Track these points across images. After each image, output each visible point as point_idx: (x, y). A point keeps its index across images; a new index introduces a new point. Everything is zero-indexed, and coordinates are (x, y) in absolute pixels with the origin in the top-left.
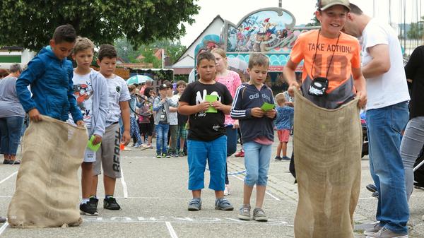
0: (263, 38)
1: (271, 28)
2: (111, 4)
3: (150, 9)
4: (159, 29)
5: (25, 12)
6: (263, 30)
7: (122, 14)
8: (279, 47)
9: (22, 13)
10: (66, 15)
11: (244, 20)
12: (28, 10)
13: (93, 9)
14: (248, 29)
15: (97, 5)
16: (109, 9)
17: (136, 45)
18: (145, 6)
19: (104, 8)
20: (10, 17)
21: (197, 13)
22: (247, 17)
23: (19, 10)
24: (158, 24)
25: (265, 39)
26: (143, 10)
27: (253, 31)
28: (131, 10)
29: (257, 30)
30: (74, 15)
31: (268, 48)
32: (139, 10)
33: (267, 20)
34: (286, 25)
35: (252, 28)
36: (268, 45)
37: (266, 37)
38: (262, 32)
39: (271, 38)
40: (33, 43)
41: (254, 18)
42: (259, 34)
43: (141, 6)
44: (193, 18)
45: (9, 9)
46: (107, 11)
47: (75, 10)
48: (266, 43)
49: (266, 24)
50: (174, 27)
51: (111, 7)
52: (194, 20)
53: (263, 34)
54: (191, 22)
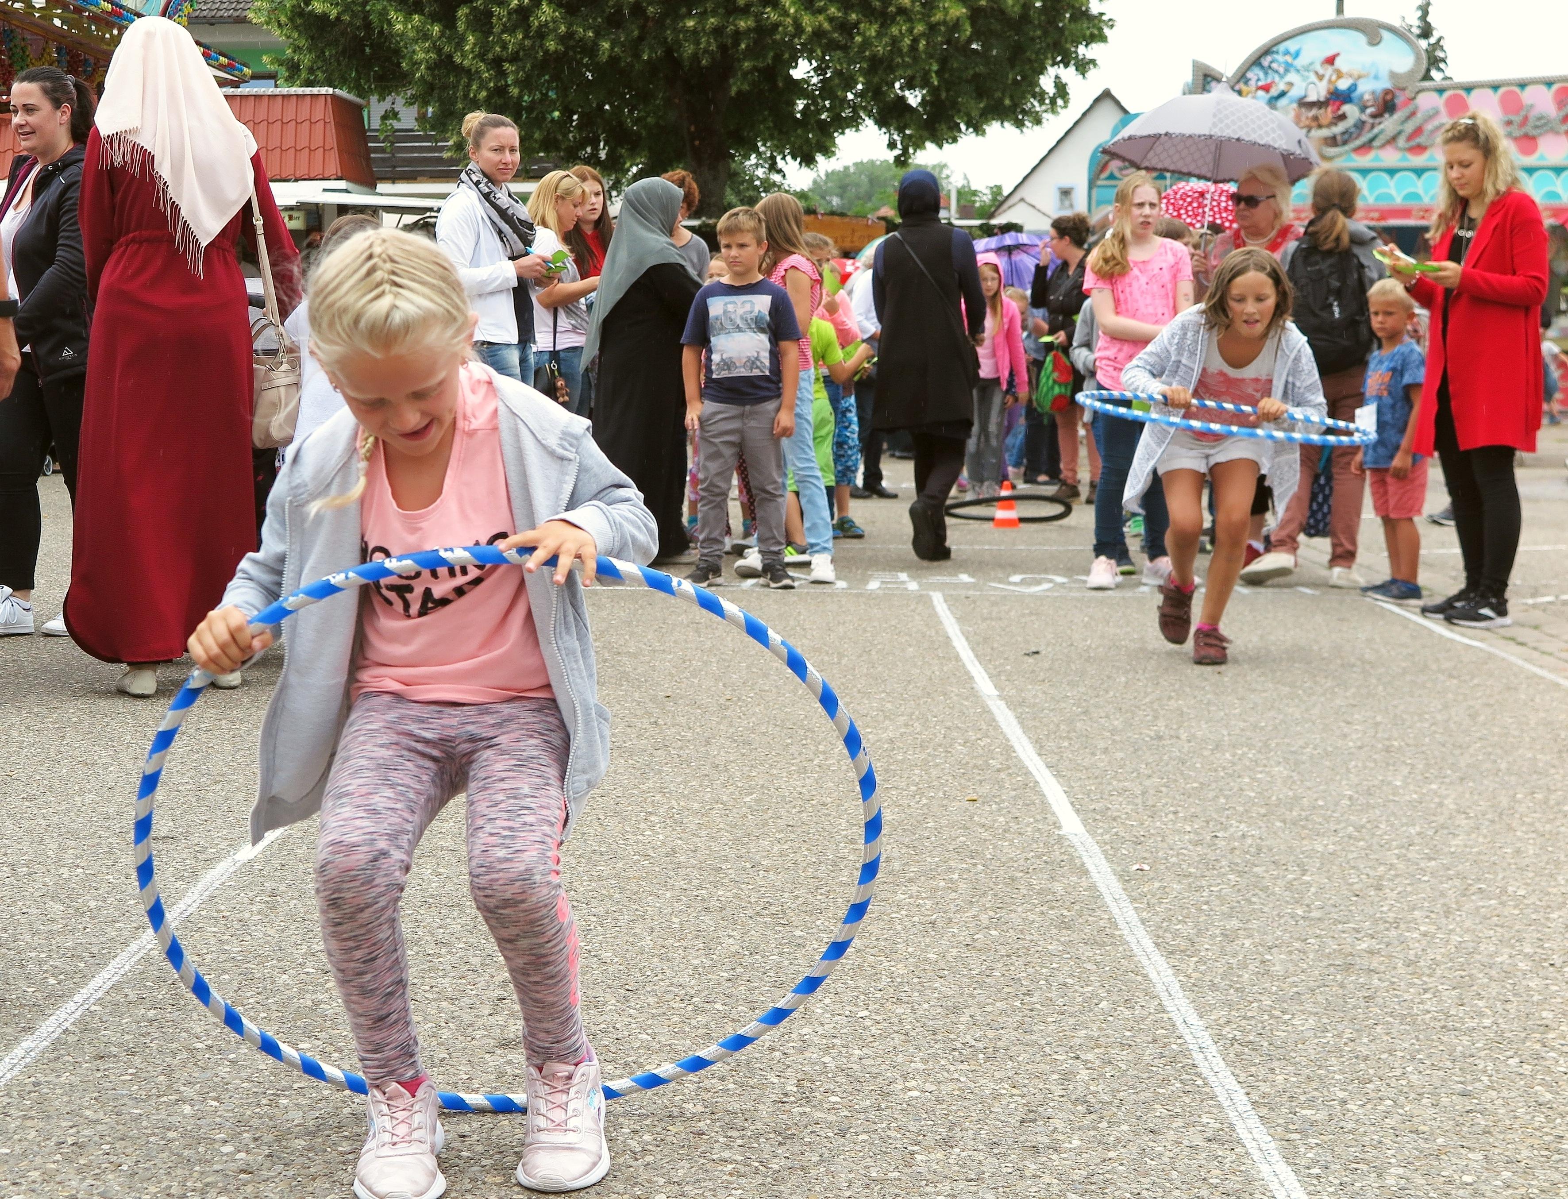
0: (1316, 118)
1: (1343, 85)
2: (833, 10)
3: (956, 25)
4: (980, 94)
5: (563, 39)
6: (1318, 92)
7: (867, 43)
8: (1367, 147)
9: (551, 45)
10: (689, 49)
11: (1256, 61)
12: (570, 35)
13: (776, 26)
14: (1266, 88)
15: (786, 13)
16: (826, 26)
17: (905, 151)
18: (938, 17)
19: (808, 22)
20: (514, 59)
21: (1103, 38)
22: (1267, 51)
23: (541, 34)
24: (976, 76)
25: (1324, 121)
26: (933, 28)
27: (1283, 94)
28: (895, 30)
29: (1296, 92)
30: (713, 47)
31: (1331, 151)
32: (920, 28)
33: (1330, 61)
34: (1393, 75)
35: (1282, 86)
36: (1333, 141)
37: (1326, 114)
38: (1312, 98)
39: (1343, 117)
40: (596, 148)
41: (1287, 53)
42: (1304, 104)
43: (926, 17)
44: (1089, 56)
45: (512, 31)
46: (818, 33)
47: (717, 31)
48: (1325, 132)
49: (1329, 71)
50: (1029, 86)
51: (831, 20)
52: (1093, 62)
53: (1318, 104)
54: (1083, 66)
